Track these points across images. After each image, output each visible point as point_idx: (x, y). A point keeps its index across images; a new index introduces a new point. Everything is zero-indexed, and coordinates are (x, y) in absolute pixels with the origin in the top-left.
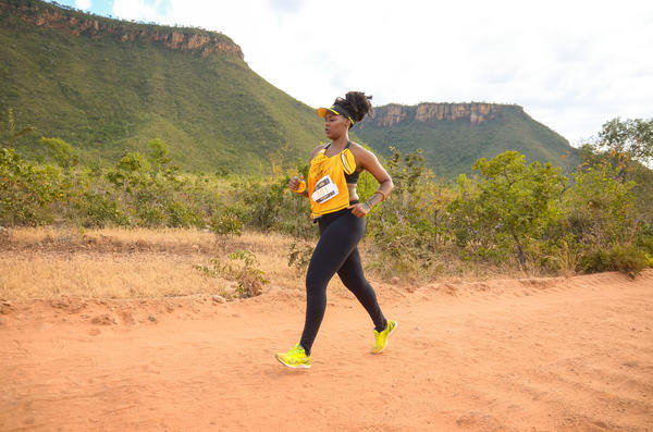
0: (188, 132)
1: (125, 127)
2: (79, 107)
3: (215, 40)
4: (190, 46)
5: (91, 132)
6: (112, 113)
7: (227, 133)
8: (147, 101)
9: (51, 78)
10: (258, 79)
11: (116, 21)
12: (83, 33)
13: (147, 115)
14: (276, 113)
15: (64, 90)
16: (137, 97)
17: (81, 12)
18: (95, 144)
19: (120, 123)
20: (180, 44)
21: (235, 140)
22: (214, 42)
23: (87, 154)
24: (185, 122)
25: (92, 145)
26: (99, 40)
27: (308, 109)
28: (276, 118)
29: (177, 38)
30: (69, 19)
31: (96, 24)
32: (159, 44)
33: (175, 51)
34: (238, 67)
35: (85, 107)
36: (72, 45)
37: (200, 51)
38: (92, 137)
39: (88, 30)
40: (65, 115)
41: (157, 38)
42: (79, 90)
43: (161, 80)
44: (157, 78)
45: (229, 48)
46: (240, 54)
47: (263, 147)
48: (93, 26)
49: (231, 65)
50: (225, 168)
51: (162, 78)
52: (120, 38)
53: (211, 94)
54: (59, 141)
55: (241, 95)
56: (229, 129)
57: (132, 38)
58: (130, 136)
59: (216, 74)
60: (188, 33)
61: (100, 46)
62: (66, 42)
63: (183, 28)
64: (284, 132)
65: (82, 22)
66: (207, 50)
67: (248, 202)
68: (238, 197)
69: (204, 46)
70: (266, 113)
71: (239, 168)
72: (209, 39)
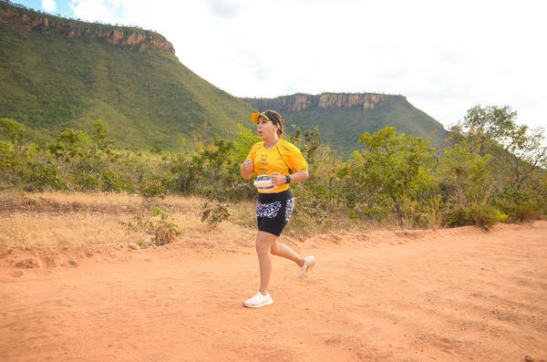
0: (128, 116)
1: (72, 110)
2: (32, 93)
3: (151, 37)
4: (129, 42)
5: (42, 114)
6: (61, 98)
7: (160, 116)
8: (92, 88)
9: (5, 67)
10: (187, 71)
11: (64, 19)
12: (34, 29)
13: (91, 101)
14: (203, 100)
15: (17, 77)
16: (82, 84)
17: (32, 10)
18: (46, 125)
19: (68, 107)
20: (121, 40)
21: (168, 122)
22: (150, 40)
23: (37, 133)
24: (124, 107)
25: (43, 126)
26: (49, 35)
27: (230, 97)
28: (202, 104)
29: (118, 35)
30: (21, 16)
31: (46, 20)
32: (102, 40)
33: (116, 45)
34: (170, 61)
35: (36, 93)
36: (24, 39)
37: (137, 47)
38: (42, 118)
39: (39, 26)
40: (18, 99)
41: (100, 35)
42: (31, 78)
43: (102, 70)
44: (100, 69)
45: (162, 44)
46: (171, 50)
47: (190, 129)
48: (43, 23)
49: (165, 58)
50: (159, 146)
51: (105, 69)
52: (67, 35)
53: (147, 83)
54: (11, 121)
55: (173, 85)
56: (162, 113)
57: (79, 34)
58: (78, 118)
59: (151, 66)
60: (127, 31)
61: (49, 40)
62: (18, 36)
63: (123, 27)
64: (208, 116)
65: (33, 19)
66: (143, 46)
67: (173, 171)
68: (165, 167)
69: (141, 43)
70: (193, 100)
71: (171, 146)
72: (145, 37)
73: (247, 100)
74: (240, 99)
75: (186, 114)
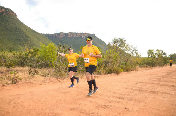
3: (7, 10)
7: (12, 39)
10: (22, 24)
14: (28, 34)
21: (15, 41)
27: (38, 33)
28: (28, 35)
34: (15, 20)
37: (2, 14)
45: (12, 13)
46: (16, 16)
47: (24, 44)
49: (13, 19)
50: (11, 49)
53: (6, 27)
55: (17, 28)
56: (12, 38)
59: (8, 21)
64: (30, 39)
66: (4, 13)
67: (18, 58)
68: (15, 57)
69: (3, 12)
70: (24, 34)
71: (16, 49)
72: (5, 10)
73: (44, 34)
74: (41, 34)
75: (22, 38)
